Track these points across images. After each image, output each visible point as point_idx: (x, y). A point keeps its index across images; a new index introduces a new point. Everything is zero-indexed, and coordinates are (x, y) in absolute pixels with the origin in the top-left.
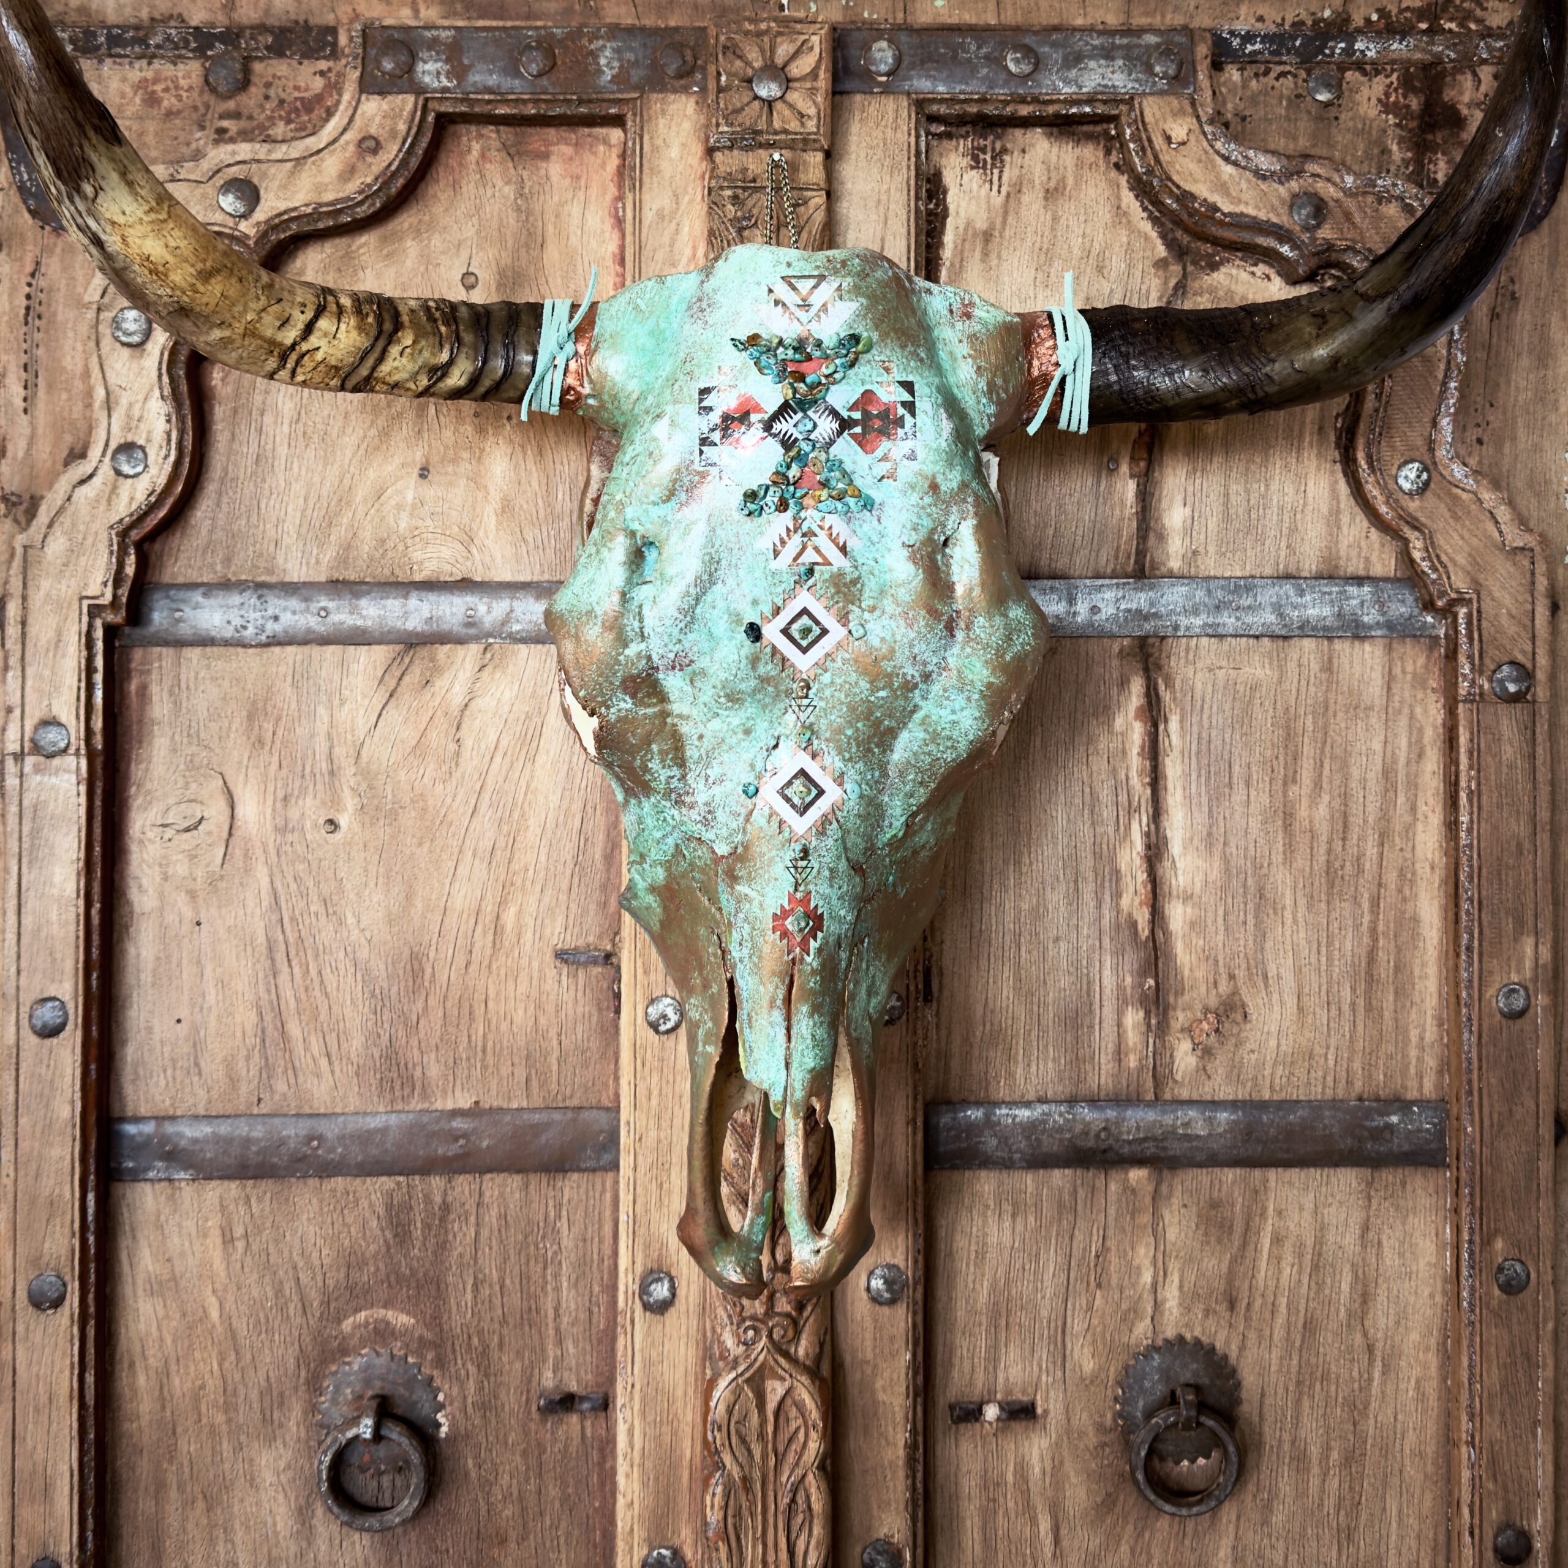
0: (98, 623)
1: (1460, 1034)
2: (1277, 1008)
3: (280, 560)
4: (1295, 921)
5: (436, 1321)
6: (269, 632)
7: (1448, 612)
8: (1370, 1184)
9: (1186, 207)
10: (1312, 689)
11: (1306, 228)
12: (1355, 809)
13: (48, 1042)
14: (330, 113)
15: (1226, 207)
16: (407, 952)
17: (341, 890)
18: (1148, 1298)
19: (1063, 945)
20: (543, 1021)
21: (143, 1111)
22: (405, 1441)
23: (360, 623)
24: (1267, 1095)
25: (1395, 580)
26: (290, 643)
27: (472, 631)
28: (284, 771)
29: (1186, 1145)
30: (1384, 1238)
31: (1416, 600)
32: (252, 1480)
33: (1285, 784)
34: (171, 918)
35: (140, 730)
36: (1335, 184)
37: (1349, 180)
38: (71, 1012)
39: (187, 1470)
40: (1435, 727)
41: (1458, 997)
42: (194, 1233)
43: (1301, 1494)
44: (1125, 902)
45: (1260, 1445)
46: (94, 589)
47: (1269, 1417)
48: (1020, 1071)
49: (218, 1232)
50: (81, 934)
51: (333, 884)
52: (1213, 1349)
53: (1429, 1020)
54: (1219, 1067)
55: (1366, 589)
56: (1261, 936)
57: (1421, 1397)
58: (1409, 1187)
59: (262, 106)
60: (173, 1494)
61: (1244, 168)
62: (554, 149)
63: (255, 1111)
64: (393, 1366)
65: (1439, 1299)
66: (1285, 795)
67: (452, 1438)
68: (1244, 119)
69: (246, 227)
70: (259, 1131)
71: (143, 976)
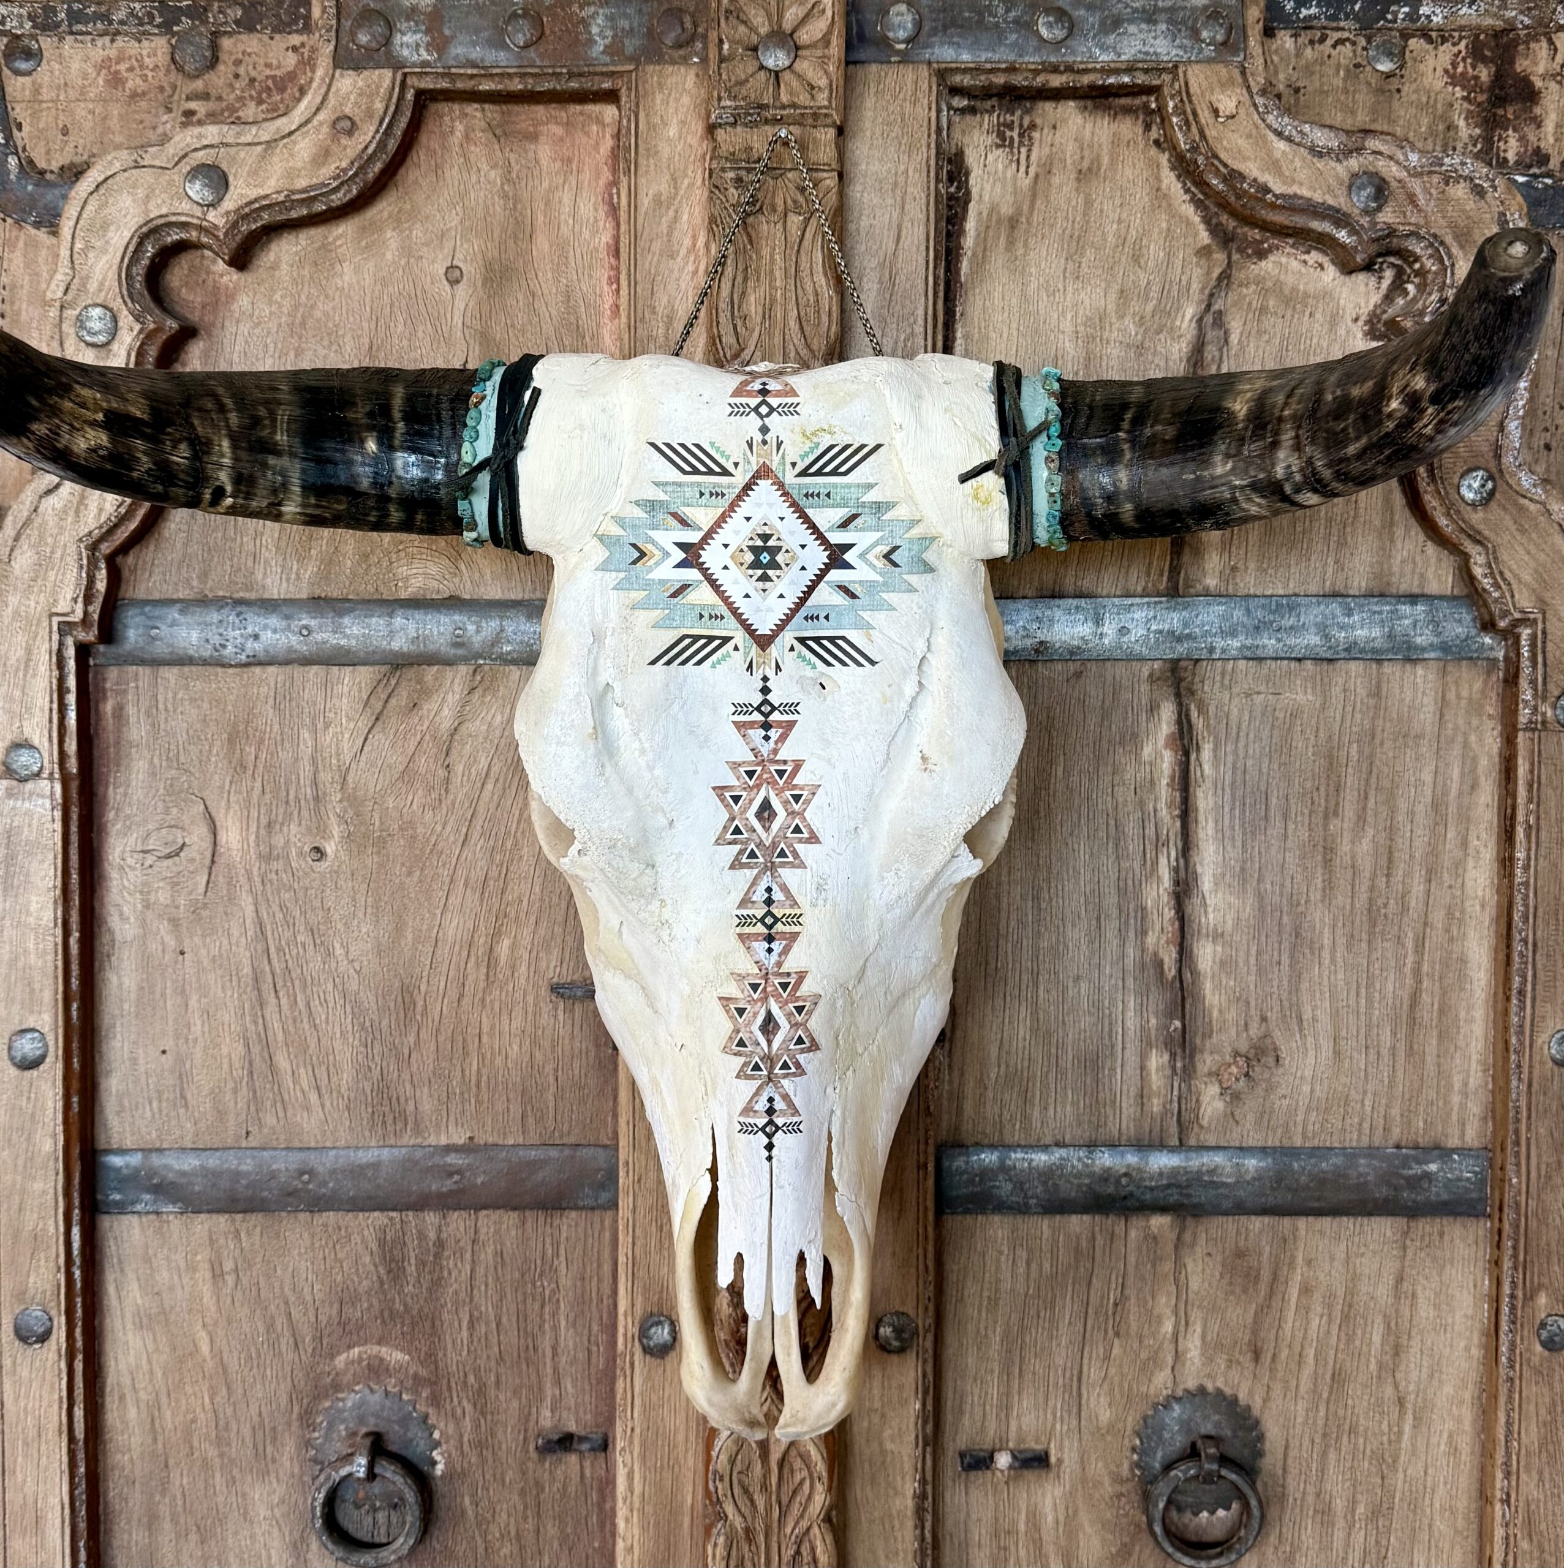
0: (70, 641)
1: (1508, 1082)
2: (1311, 1053)
3: (260, 576)
4: (1333, 960)
5: (430, 1358)
6: (249, 652)
7: (1510, 635)
8: (1406, 1234)
9: (1233, 188)
10: (1358, 716)
11: (1366, 212)
12: (1401, 843)
13: (28, 1074)
14: (303, 91)
15: (1278, 188)
16: (397, 984)
17: (328, 920)
18: (1169, 1347)
19: (1084, 986)
20: (538, 1056)
21: (128, 1144)
22: (399, 1479)
23: (343, 642)
24: (1298, 1142)
25: (1453, 598)
26: (270, 664)
27: (460, 652)
28: (268, 796)
29: (1212, 1192)
30: (1419, 1289)
31: (1474, 620)
32: (246, 1513)
33: (1326, 817)
34: (154, 947)
35: (117, 753)
36: (1398, 163)
37: (1414, 158)
38: (51, 1044)
39: (180, 1502)
40: (1491, 757)
41: (1507, 1042)
42: (183, 1265)
43: (1326, 1547)
44: (1151, 940)
45: (1283, 1497)
46: (63, 606)
47: (1293, 1470)
48: (1036, 1113)
49: (207, 1266)
50: (60, 964)
51: (321, 913)
52: (1234, 1401)
53: (1474, 1065)
54: (1248, 1113)
55: (1420, 608)
56: (1296, 976)
57: (1454, 1450)
58: (1446, 1238)
59: (231, 86)
60: (167, 1525)
61: (1298, 144)
62: (544, 129)
63: (244, 1144)
64: (388, 1403)
65: (1476, 1352)
66: (1326, 827)
67: (450, 1474)
68: (1297, 91)
69: (214, 217)
70: (247, 1166)
71: (126, 1006)
